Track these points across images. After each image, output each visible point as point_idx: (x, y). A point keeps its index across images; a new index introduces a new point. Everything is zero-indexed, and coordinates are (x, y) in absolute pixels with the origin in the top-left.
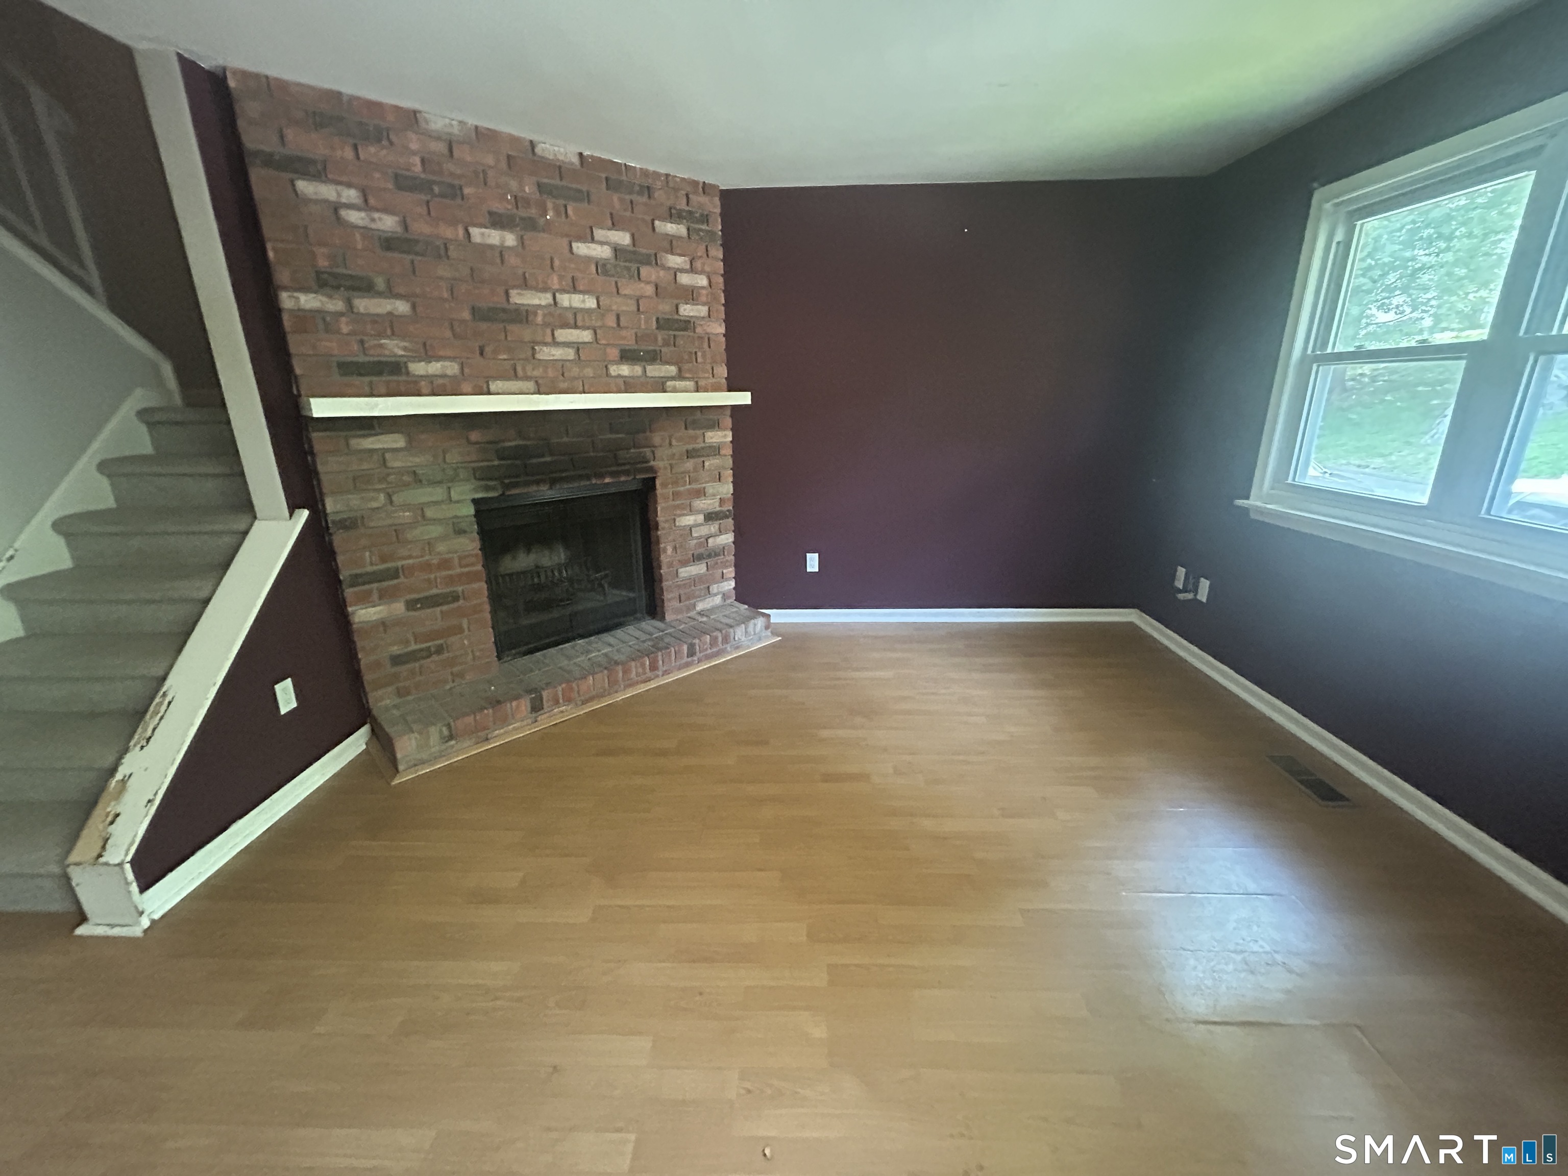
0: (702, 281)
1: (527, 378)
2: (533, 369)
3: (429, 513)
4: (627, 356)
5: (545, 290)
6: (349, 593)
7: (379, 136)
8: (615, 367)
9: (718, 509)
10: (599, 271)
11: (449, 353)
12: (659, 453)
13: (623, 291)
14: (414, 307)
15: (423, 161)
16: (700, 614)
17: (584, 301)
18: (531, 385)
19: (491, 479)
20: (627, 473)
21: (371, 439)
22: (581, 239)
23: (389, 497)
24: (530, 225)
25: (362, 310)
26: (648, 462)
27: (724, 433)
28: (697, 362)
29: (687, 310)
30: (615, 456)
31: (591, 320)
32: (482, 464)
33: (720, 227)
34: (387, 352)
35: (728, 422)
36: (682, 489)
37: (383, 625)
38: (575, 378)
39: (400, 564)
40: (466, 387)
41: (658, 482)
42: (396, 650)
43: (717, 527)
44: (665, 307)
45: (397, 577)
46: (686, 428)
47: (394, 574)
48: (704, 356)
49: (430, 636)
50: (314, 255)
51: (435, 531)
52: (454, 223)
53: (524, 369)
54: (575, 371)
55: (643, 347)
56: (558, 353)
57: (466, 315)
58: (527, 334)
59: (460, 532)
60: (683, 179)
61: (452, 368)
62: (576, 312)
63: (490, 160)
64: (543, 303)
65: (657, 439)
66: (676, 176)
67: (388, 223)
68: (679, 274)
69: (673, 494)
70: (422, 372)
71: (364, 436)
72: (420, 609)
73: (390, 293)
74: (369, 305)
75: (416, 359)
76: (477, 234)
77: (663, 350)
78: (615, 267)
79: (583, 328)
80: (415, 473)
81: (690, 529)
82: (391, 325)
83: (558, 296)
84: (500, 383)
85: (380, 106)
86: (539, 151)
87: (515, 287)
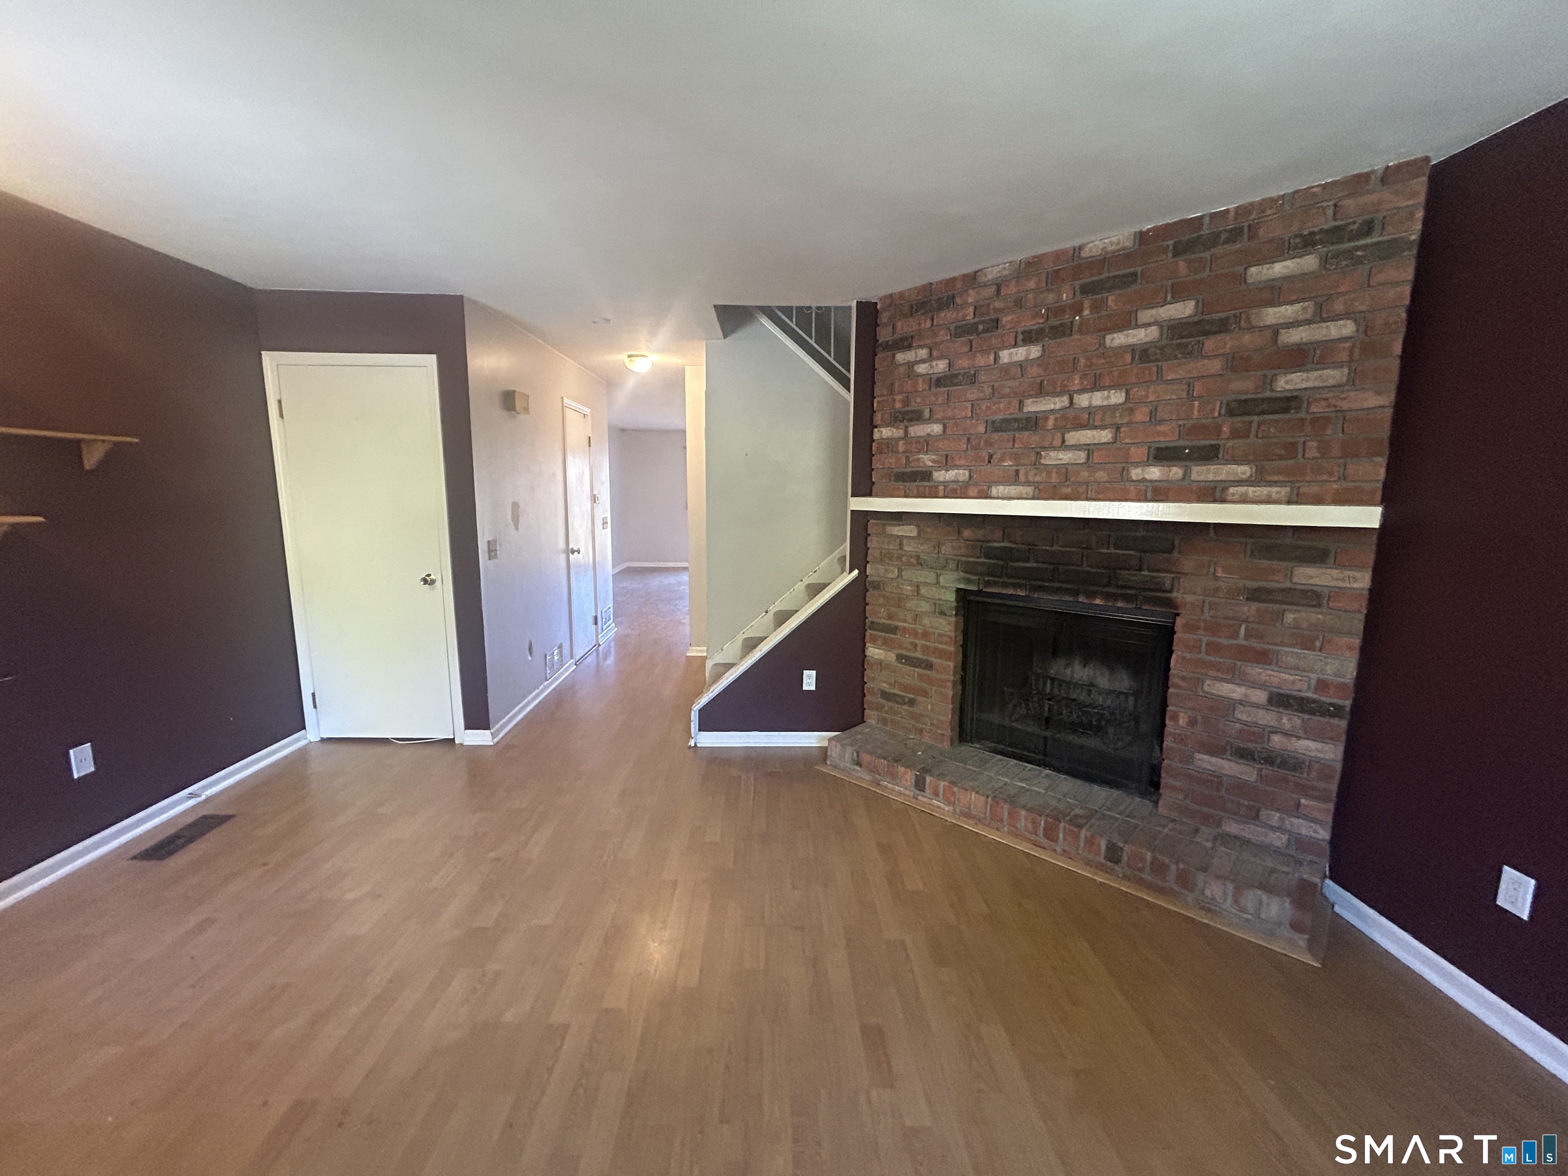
0: (1344, 329)
2: (1036, 475)
4: (1162, 455)
5: (1060, 394)
8: (1139, 470)
9: (1308, 694)
10: (1136, 358)
12: (1185, 582)
13: (1170, 375)
17: (1108, 397)
19: (974, 574)
22: (1121, 327)
23: (900, 572)
24: (1062, 331)
25: (913, 435)
26: (1167, 592)
27: (1351, 573)
28: (1303, 456)
29: (1293, 381)
30: (1115, 576)
31: (1115, 417)
33: (1419, 227)
34: (921, 464)
38: (1082, 483)
39: (897, 623)
40: (973, 491)
41: (1179, 621)
43: (1299, 722)
44: (1243, 386)
45: (895, 634)
46: (1252, 556)
47: (893, 630)
48: (1325, 447)
49: (906, 688)
52: (985, 352)
53: (1026, 474)
54: (1085, 474)
55: (1187, 443)
56: (1065, 457)
57: (982, 429)
58: (1034, 439)
60: (1324, 187)
64: (1058, 407)
65: (1188, 564)
67: (941, 366)
68: (1282, 331)
69: (1207, 644)
71: (896, 525)
73: (930, 420)
74: (919, 430)
75: (939, 468)
76: (1005, 356)
77: (1230, 444)
78: (1162, 349)
79: (1103, 427)
80: (918, 557)
81: (1232, 704)
82: (927, 443)
83: (1076, 396)
84: (1001, 488)
85: (954, 279)
86: (1085, 254)
87: (1031, 396)
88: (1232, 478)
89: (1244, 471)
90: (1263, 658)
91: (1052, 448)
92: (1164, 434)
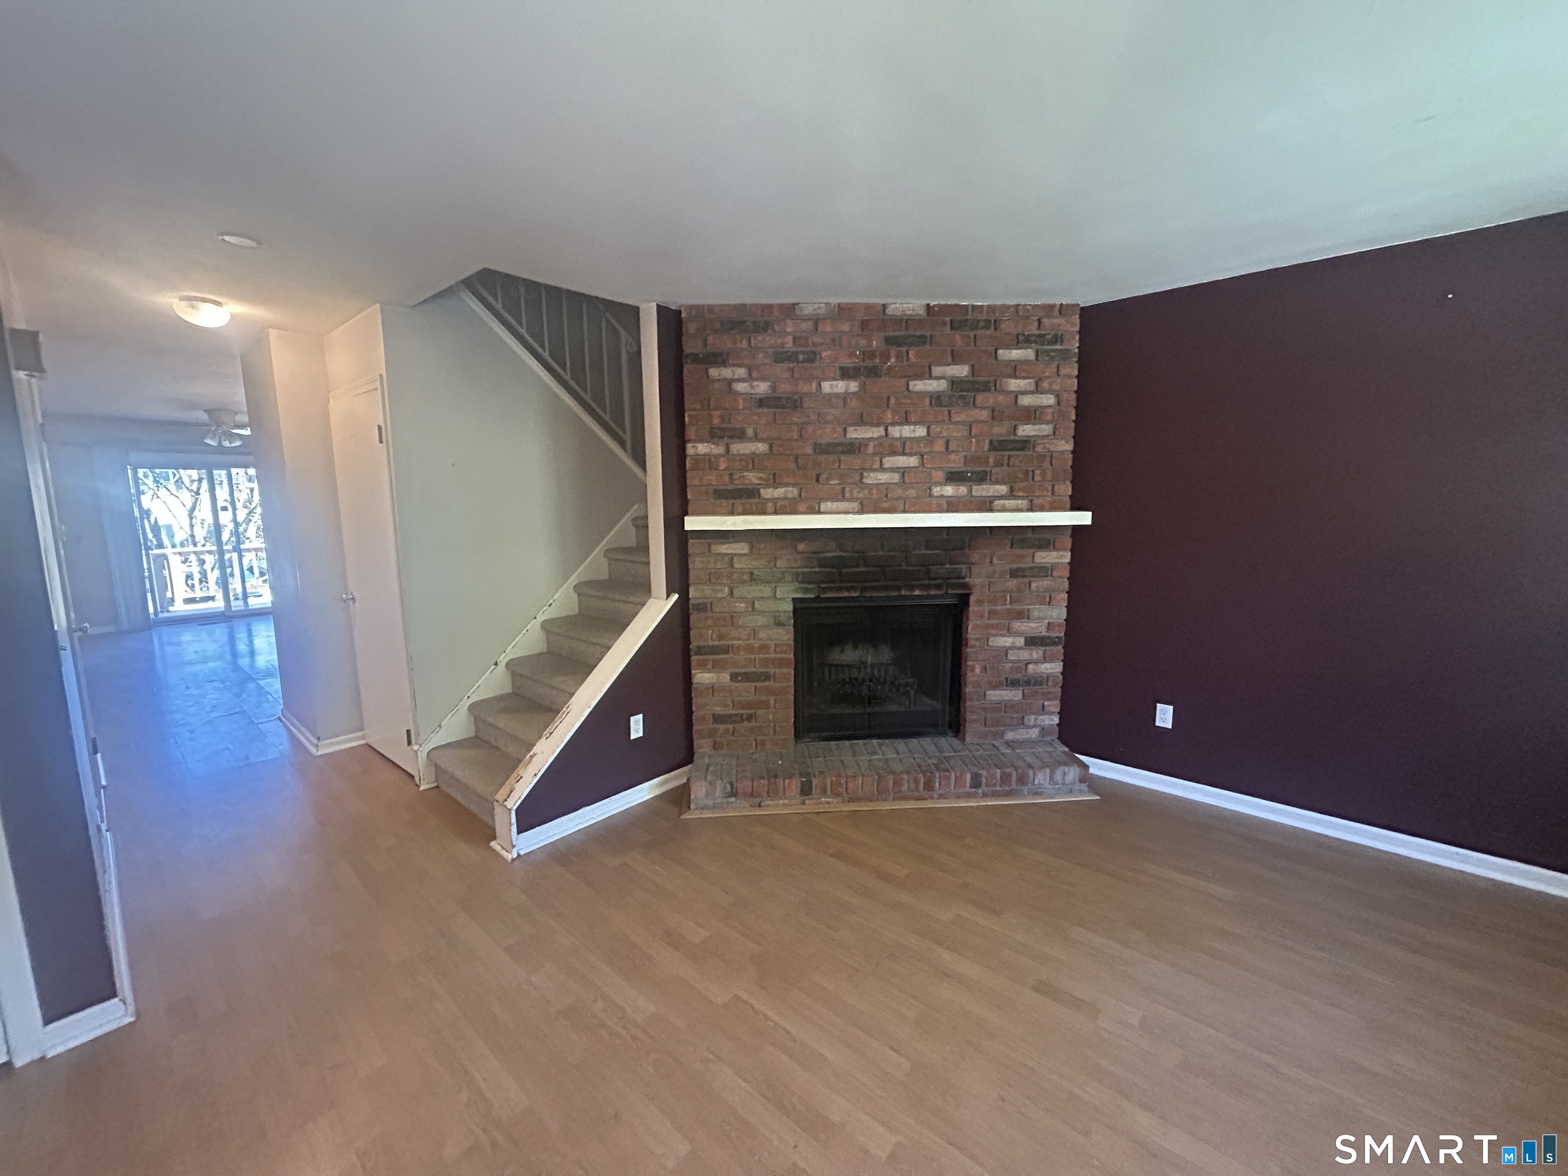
0: (1049, 400)
1: (852, 499)
2: (859, 492)
3: (757, 605)
4: (953, 477)
5: (878, 425)
6: (694, 658)
7: (765, 327)
8: (938, 489)
9: (1044, 634)
10: (933, 402)
11: (791, 480)
12: (975, 570)
13: (956, 418)
14: (771, 446)
15: (794, 339)
16: (1008, 744)
17: (914, 431)
18: (855, 505)
19: (810, 583)
20: (938, 587)
21: (726, 546)
22: (920, 377)
23: (731, 591)
24: (874, 372)
25: (735, 452)
26: (963, 578)
27: (1061, 553)
28: (1033, 480)
29: (1026, 430)
30: (929, 572)
31: (920, 447)
32: (806, 570)
33: (1078, 345)
34: (747, 482)
35: (1069, 543)
36: (999, 608)
37: (712, 689)
38: (898, 499)
39: (731, 643)
40: (802, 507)
41: (972, 599)
42: (718, 710)
43: (1041, 653)
44: (1000, 430)
45: (728, 653)
46: (1011, 547)
47: (726, 650)
48: (1043, 474)
50: (711, 416)
51: (760, 620)
52: (809, 380)
53: (851, 491)
54: (899, 492)
55: (969, 469)
56: (883, 477)
57: (809, 450)
58: (856, 461)
59: (779, 624)
60: (1035, 306)
61: (792, 492)
62: (904, 441)
63: (846, 327)
64: (875, 436)
65: (975, 556)
66: (1027, 305)
67: (762, 388)
68: (1019, 396)
69: (989, 613)
70: (769, 496)
71: (720, 544)
72: (740, 681)
73: (756, 438)
74: (740, 448)
75: (767, 486)
76: (827, 387)
77: (994, 470)
78: (950, 397)
79: (910, 455)
80: (752, 573)
81: (1006, 650)
82: (753, 461)
83: (890, 428)
84: (829, 504)
85: (770, 307)
86: (889, 311)
87: (851, 425)
88: (996, 494)
89: (1003, 489)
90: (1021, 615)
91: (874, 470)
92: (954, 461)
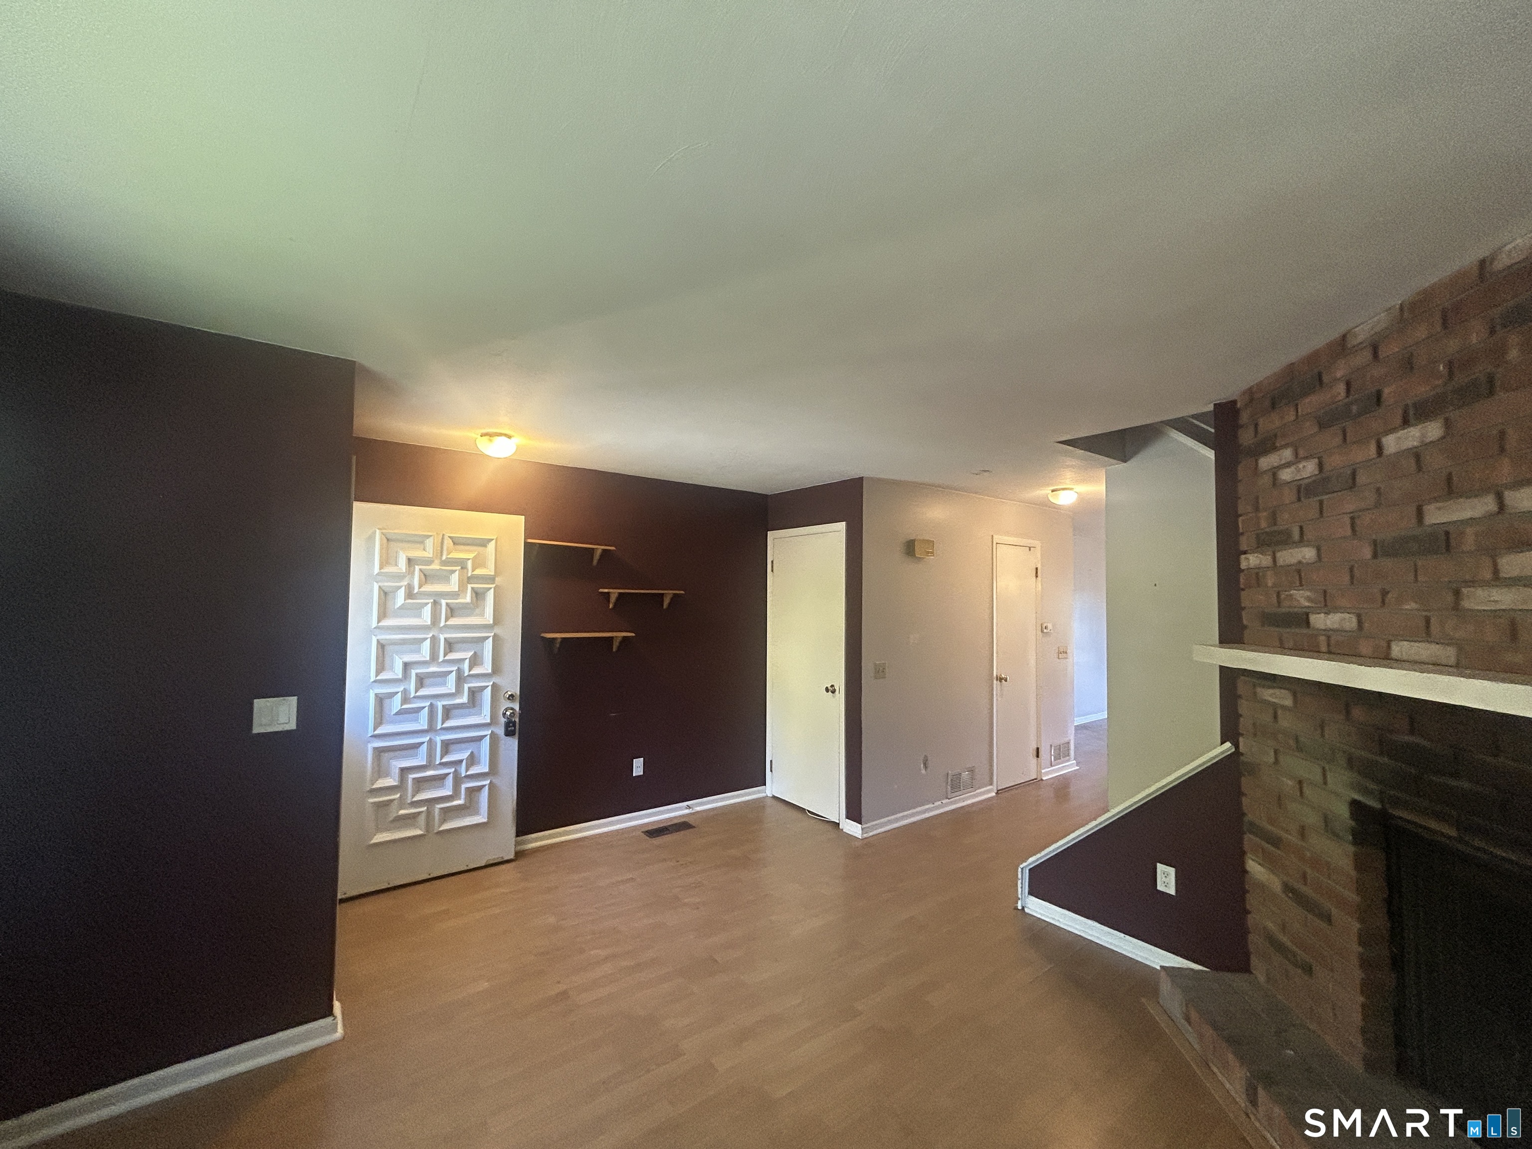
1: (1444, 641)
2: (1456, 626)
3: (1306, 791)
5: (1482, 491)
6: (1247, 836)
7: (1313, 384)
11: (1347, 603)
14: (1319, 552)
15: (1347, 385)
18: (1449, 655)
21: (1269, 695)
24: (1471, 393)
25: (1282, 563)
32: (1363, 754)
34: (1295, 603)
37: (1264, 891)
39: (1280, 833)
40: (1365, 648)
42: (1270, 926)
45: (1277, 848)
47: (1276, 841)
49: (1298, 941)
50: (1259, 519)
51: (1310, 816)
53: (1441, 622)
56: (1504, 598)
59: (1337, 835)
61: (1350, 621)
63: (1420, 334)
64: (1479, 514)
67: (1309, 468)
70: (1321, 626)
71: (1269, 687)
72: (1292, 899)
73: (1302, 541)
74: (1289, 556)
75: (1317, 610)
76: (1391, 443)
80: (1297, 739)
82: (1299, 572)
83: (1508, 494)
84: (1406, 647)
85: (1318, 353)
87: (1436, 499)
91: (1483, 583)
